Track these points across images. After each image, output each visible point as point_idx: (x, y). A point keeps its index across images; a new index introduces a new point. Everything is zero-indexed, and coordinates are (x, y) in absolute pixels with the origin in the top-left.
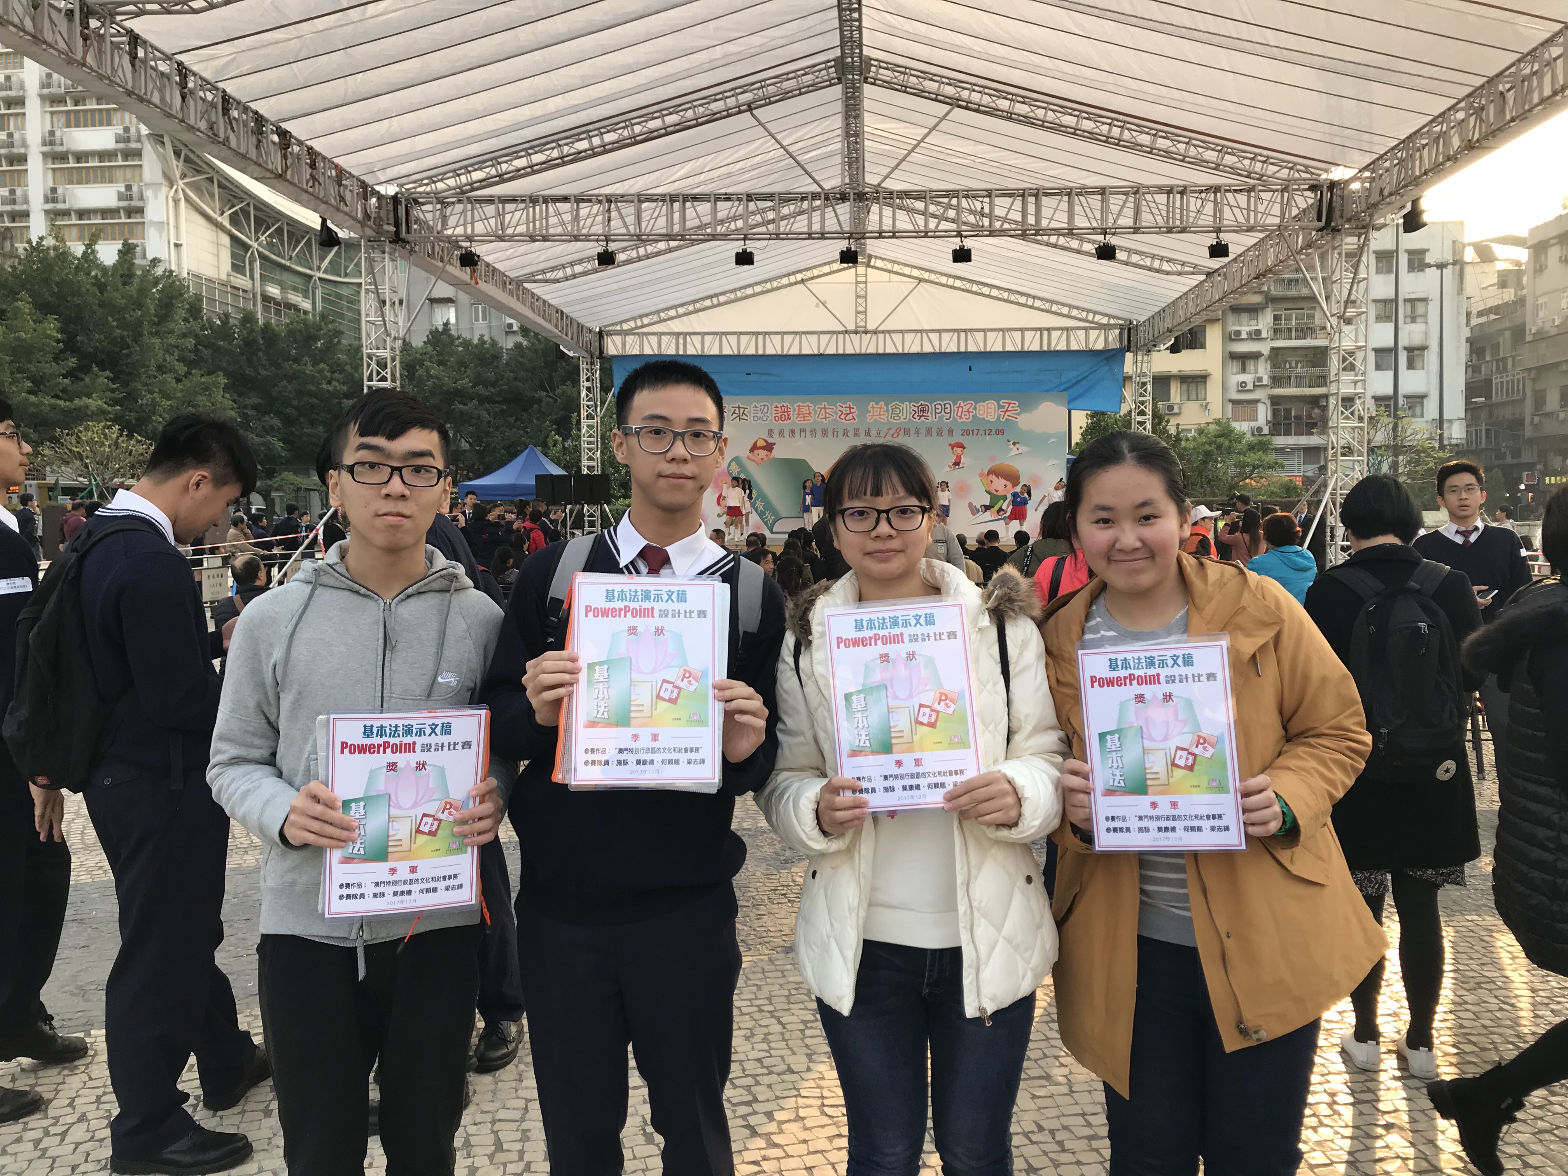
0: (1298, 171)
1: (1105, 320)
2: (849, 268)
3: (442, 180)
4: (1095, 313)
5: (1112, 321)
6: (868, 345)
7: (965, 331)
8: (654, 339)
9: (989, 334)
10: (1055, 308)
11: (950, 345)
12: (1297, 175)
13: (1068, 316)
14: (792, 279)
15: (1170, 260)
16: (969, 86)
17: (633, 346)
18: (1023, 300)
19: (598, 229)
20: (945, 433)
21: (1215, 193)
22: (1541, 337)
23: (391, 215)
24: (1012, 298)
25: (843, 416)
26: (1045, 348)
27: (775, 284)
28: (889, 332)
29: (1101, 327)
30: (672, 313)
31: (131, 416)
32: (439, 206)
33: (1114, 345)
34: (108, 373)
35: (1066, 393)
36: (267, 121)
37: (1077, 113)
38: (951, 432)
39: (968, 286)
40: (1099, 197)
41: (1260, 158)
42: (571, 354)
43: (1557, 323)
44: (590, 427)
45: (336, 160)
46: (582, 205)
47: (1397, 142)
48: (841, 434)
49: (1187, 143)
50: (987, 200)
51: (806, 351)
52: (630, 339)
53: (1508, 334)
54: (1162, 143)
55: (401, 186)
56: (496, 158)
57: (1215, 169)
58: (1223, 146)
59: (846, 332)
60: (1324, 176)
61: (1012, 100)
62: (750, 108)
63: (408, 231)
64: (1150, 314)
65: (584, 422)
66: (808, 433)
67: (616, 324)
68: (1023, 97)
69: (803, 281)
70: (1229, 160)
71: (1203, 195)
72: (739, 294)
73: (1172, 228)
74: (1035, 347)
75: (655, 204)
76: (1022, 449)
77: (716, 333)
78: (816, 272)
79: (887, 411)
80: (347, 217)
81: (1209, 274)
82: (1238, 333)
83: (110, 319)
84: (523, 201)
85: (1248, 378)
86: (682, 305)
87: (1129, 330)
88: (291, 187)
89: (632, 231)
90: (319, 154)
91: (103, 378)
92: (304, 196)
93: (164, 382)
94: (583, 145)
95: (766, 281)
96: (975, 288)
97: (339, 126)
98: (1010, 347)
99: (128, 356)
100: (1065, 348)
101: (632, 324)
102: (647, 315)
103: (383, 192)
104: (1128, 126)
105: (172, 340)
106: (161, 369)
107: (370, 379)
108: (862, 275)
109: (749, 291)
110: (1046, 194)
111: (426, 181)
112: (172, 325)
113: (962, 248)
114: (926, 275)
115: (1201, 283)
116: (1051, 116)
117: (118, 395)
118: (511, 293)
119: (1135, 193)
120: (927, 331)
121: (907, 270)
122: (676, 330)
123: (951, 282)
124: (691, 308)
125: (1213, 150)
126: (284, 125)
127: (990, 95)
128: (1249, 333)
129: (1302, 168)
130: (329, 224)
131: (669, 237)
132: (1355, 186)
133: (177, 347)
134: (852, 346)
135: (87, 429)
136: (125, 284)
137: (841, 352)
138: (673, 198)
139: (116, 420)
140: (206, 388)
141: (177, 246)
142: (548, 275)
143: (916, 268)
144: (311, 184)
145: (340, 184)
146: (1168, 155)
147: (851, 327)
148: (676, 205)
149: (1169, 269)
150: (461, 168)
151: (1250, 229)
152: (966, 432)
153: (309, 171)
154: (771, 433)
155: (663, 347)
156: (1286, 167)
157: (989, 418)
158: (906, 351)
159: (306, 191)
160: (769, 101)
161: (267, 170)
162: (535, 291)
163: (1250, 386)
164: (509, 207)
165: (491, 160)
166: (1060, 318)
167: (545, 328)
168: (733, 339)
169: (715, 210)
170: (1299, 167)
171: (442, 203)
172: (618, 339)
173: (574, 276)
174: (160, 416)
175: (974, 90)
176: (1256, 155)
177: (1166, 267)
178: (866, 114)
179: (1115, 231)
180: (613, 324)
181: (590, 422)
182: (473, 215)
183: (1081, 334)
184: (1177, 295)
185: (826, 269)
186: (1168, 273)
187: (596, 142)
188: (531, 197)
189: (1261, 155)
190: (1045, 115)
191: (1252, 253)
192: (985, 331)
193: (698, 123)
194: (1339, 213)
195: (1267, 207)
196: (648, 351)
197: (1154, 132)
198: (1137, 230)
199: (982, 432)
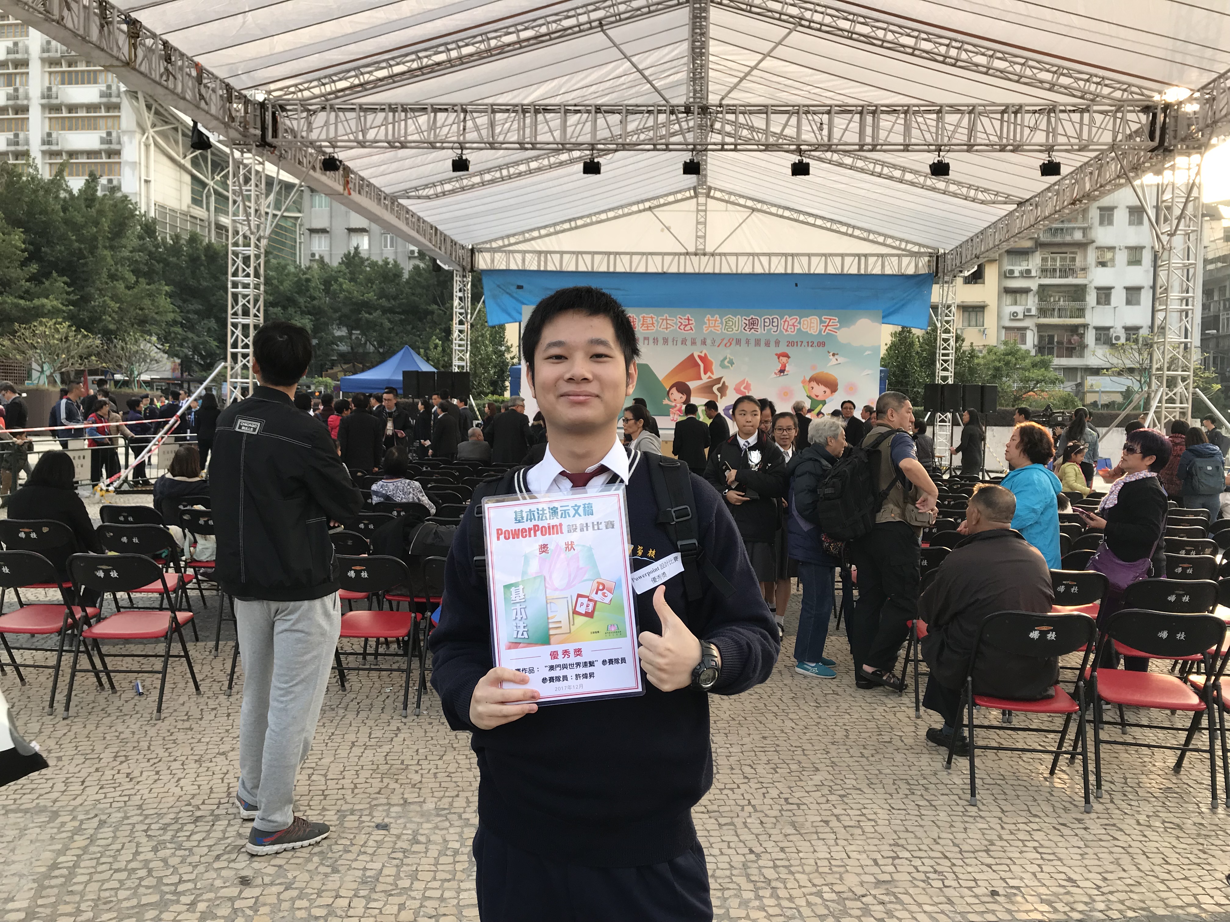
0: (1132, 93)
1: (916, 249)
2: (691, 198)
3: (308, 89)
4: (907, 242)
5: (922, 250)
6: (706, 266)
7: (792, 255)
8: (519, 257)
9: (813, 258)
10: (872, 237)
11: (778, 267)
12: (1130, 97)
13: (884, 244)
14: (641, 207)
15: (985, 190)
16: (812, 6)
17: (501, 263)
18: (843, 229)
19: (454, 136)
20: (772, 344)
21: (1049, 113)
23: (258, 119)
24: (834, 227)
25: (682, 327)
26: (862, 272)
27: (626, 210)
28: (725, 254)
29: (912, 254)
30: (535, 234)
31: (84, 315)
32: (305, 114)
33: (923, 270)
34: (65, 279)
35: (880, 310)
36: (114, 8)
37: (916, 34)
38: (777, 343)
39: (795, 216)
40: (934, 116)
41: (1095, 79)
42: (446, 267)
44: (461, 331)
45: (196, 59)
46: (440, 115)
48: (679, 342)
49: (1023, 65)
50: (826, 117)
51: (652, 269)
52: (498, 256)
54: (998, 64)
55: (269, 92)
56: (358, 68)
57: (1049, 90)
58: (1059, 67)
59: (687, 254)
60: (1157, 97)
61: (853, 21)
62: (601, 25)
63: (275, 136)
64: (957, 243)
65: (456, 327)
66: (651, 341)
67: (486, 242)
68: (864, 17)
69: (650, 208)
70: (1064, 80)
71: (1037, 115)
73: (1006, 146)
74: (854, 271)
75: (506, 115)
76: (841, 359)
77: (573, 253)
78: (662, 201)
80: (208, 117)
81: (1020, 204)
82: (1012, 272)
83: (70, 234)
84: (383, 110)
85: (1019, 309)
86: (545, 227)
87: (937, 257)
88: (141, 77)
89: (485, 137)
90: (176, 50)
91: (60, 282)
92: (160, 90)
93: (114, 288)
94: (442, 57)
95: (617, 208)
96: (802, 218)
98: (831, 270)
99: (86, 264)
100: (880, 273)
101: (500, 243)
102: (514, 235)
103: (250, 97)
104: (966, 46)
105: (126, 253)
106: (113, 277)
108: (702, 205)
109: (603, 216)
110: (883, 112)
111: (292, 89)
112: (124, 242)
113: (800, 162)
114: (759, 206)
115: (1011, 213)
116: (890, 36)
117: (72, 297)
118: (386, 206)
119: (970, 113)
120: (758, 255)
121: (742, 201)
122: (539, 249)
123: (780, 212)
124: (552, 230)
125: (1048, 71)
126: (133, 15)
127: (831, 16)
128: (1021, 272)
129: (1136, 90)
130: (200, 127)
131: (522, 146)
132: (1191, 108)
133: (129, 260)
134: (692, 266)
135: (41, 323)
136: (88, 206)
137: (682, 271)
138: (525, 109)
139: (70, 317)
140: (150, 295)
141: (147, 181)
142: (420, 192)
143: (751, 199)
144: (164, 76)
145: (200, 83)
146: (1003, 74)
147: (692, 249)
148: (527, 115)
149: (983, 198)
150: (325, 77)
151: (1082, 149)
152: (791, 344)
153: (163, 64)
155: (527, 263)
156: (1119, 89)
157: (812, 332)
158: (739, 272)
159: (159, 84)
160: (619, 19)
161: (112, 56)
162: (410, 208)
163: (1021, 316)
164: (371, 116)
165: (354, 69)
166: (876, 246)
168: (588, 258)
169: (564, 121)
170: (1133, 89)
171: (308, 111)
172: (487, 256)
173: (446, 195)
174: (110, 316)
175: (816, 11)
176: (1091, 76)
177: (980, 196)
178: (712, 42)
179: (950, 147)
180: (483, 243)
181: (461, 327)
182: (336, 124)
183: (895, 260)
184: (986, 225)
185: (671, 198)
186: (983, 202)
187: (454, 54)
188: (390, 105)
189: (1096, 76)
190: (885, 35)
191: (1067, 182)
192: (809, 255)
193: (550, 38)
194: (1172, 133)
195: (1099, 128)
196: (513, 267)
197: (991, 53)
198: (970, 147)
199: (805, 343)
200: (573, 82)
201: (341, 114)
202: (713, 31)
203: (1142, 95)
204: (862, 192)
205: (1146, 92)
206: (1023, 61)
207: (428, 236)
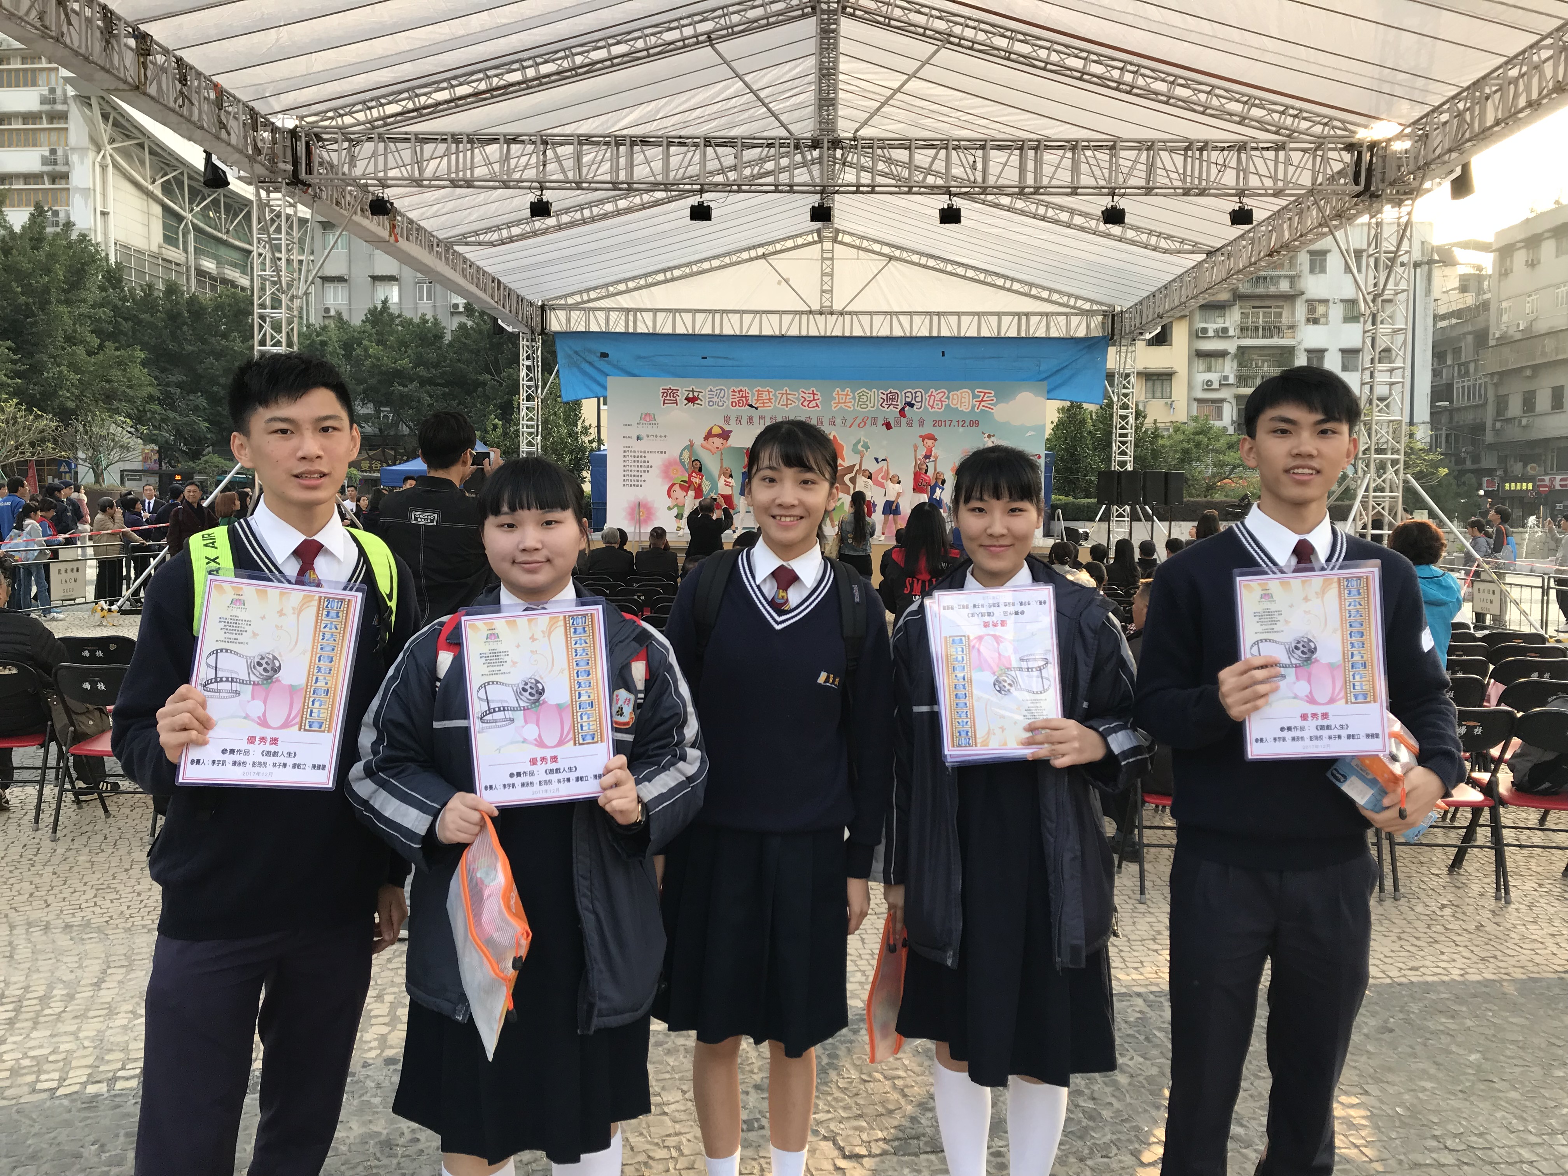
0: (1333, 128)
1: (1087, 306)
2: (814, 243)
3: (350, 113)
4: (1077, 298)
5: (1095, 307)
6: (834, 327)
7: (938, 314)
8: (601, 315)
9: (963, 318)
10: (1034, 291)
11: (921, 328)
12: (1332, 132)
13: (1049, 301)
14: (753, 253)
15: (1169, 237)
16: (962, 20)
17: (578, 323)
18: (1000, 282)
19: (531, 173)
20: (916, 424)
21: (1239, 151)
22: (1505, 341)
23: (289, 151)
24: (989, 279)
25: (806, 403)
26: (1023, 334)
27: (734, 258)
28: (856, 313)
29: (1083, 313)
30: (622, 287)
31: (34, 390)
32: (346, 145)
33: (1096, 332)
34: (9, 343)
35: (1045, 382)
36: (119, 19)
37: (1084, 55)
38: (921, 422)
39: (942, 265)
40: (1107, 153)
41: (1291, 112)
42: (510, 329)
43: (1521, 328)
44: (530, 409)
45: (214, 78)
46: (514, 147)
47: (1458, 90)
49: (1209, 93)
50: (980, 153)
51: (767, 332)
52: (575, 314)
53: (1470, 338)
54: (1180, 92)
55: (302, 118)
56: (412, 89)
57: (1239, 123)
58: (1250, 97)
59: (811, 312)
60: (1362, 134)
61: (1010, 38)
62: (710, 39)
63: (309, 171)
64: (1137, 299)
65: (524, 404)
67: (560, 297)
68: (1024, 34)
69: (764, 256)
70: (1256, 112)
71: (1226, 153)
72: (695, 268)
73: (1190, 189)
74: (1013, 333)
75: (596, 148)
77: (669, 311)
78: (778, 247)
79: (854, 398)
80: (229, 149)
81: (1210, 254)
82: (1205, 330)
83: (14, 284)
84: (444, 140)
85: (1214, 377)
86: (633, 279)
87: (1113, 316)
88: (152, 103)
89: (570, 175)
90: (192, 68)
92: (173, 117)
93: (74, 354)
94: (516, 77)
95: (724, 255)
96: (949, 268)
97: (213, 34)
98: (985, 333)
99: (35, 323)
100: (1044, 335)
101: (578, 298)
102: (595, 289)
103: (279, 124)
104: (1143, 71)
105: (84, 309)
106: (70, 340)
107: (263, 343)
108: (828, 251)
109: (706, 265)
110: (1047, 148)
111: (330, 114)
112: (83, 294)
113: (950, 207)
114: (897, 253)
115: (1200, 263)
116: (1054, 57)
117: (19, 367)
118: (439, 255)
119: (1148, 149)
120: (897, 313)
121: (877, 247)
122: (626, 306)
123: (923, 260)
124: (642, 282)
125: (1238, 101)
126: (143, 27)
127: (986, 32)
128: (1216, 331)
129: (1339, 124)
130: (215, 159)
131: (615, 186)
132: (1399, 146)
133: (90, 317)
134: (816, 327)
136: (35, 247)
137: (804, 333)
138: (619, 141)
139: (17, 393)
140: (121, 364)
141: (104, 214)
142: (482, 237)
143: (887, 244)
144: (180, 101)
145: (221, 108)
146: (1187, 104)
147: (816, 307)
148: (622, 148)
149: (1167, 247)
150: (372, 100)
151: (1277, 194)
152: (938, 423)
153: (179, 86)
154: (727, 419)
155: (611, 324)
156: (1319, 123)
157: (963, 408)
158: (874, 334)
159: (173, 111)
160: (732, 33)
161: (119, 78)
162: (467, 256)
163: (1216, 385)
164: (429, 148)
165: (407, 90)
166: (1039, 303)
167: (478, 298)
168: (688, 317)
169: (667, 157)
170: (1336, 123)
171: (350, 140)
172: (561, 314)
173: (511, 240)
174: (68, 391)
175: (967, 26)
176: (1287, 107)
177: (1163, 244)
178: (842, 58)
179: (1125, 192)
180: (556, 298)
181: (530, 404)
182: (385, 155)
183: (1062, 320)
184: (1170, 278)
185: (790, 244)
186: (1166, 251)
187: (531, 73)
188: (453, 135)
189: (1293, 108)
190: (1049, 56)
191: (1263, 228)
192: (959, 314)
193: (650, 55)
194: (1379, 176)
195: (1298, 167)
196: (594, 328)
197: (1171, 79)
198: (1148, 191)
199: (955, 423)
200: (673, 105)
201: (392, 145)
202: (844, 46)
203: (1345, 130)
204: (1022, 238)
205: (1350, 127)
206: (1209, 89)
207: (489, 291)
